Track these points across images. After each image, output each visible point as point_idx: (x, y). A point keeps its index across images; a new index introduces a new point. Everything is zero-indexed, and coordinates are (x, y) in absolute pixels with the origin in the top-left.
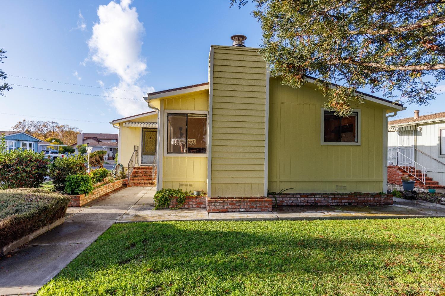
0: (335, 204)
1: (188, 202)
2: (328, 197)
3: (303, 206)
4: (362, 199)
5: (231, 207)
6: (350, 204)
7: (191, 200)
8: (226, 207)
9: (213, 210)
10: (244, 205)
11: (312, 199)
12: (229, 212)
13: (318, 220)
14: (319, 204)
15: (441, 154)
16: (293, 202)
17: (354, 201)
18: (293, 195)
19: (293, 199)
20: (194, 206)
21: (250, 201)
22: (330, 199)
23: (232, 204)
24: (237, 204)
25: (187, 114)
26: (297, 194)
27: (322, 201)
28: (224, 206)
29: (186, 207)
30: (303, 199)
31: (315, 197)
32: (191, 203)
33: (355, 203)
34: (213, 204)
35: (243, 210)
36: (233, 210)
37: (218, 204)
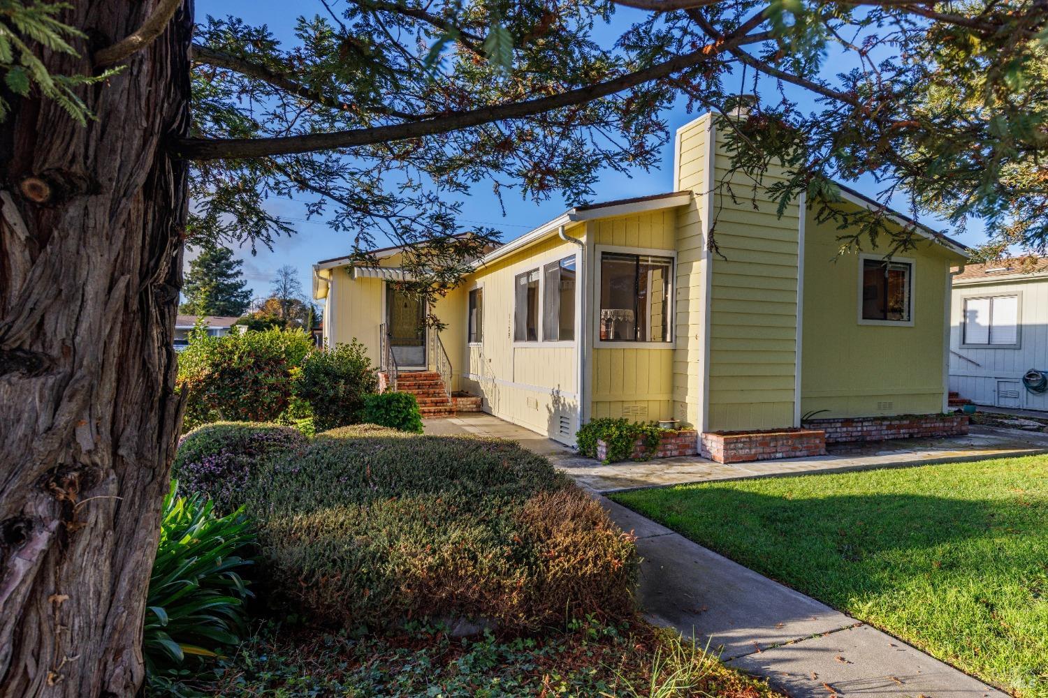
0: (891, 437)
1: (664, 445)
2: (881, 425)
3: (845, 443)
4: (929, 425)
5: (761, 450)
6: (911, 436)
7: (669, 440)
8: (753, 451)
9: (732, 458)
10: (783, 444)
11: (859, 429)
12: (758, 460)
13: (927, 467)
14: (868, 438)
15: (964, 343)
16: (829, 437)
17: (916, 430)
18: (829, 422)
19: (829, 430)
20: (675, 453)
21: (792, 437)
22: (884, 428)
23: (764, 444)
24: (772, 445)
25: (638, 256)
26: (835, 421)
27: (874, 433)
28: (750, 449)
29: (661, 454)
30: (845, 429)
31: (862, 426)
32: (669, 447)
33: (918, 433)
34: (732, 446)
35: (779, 455)
36: (766, 456)
37: (740, 445)
